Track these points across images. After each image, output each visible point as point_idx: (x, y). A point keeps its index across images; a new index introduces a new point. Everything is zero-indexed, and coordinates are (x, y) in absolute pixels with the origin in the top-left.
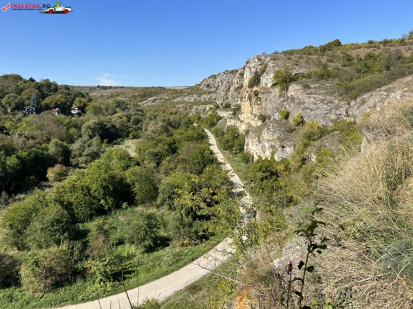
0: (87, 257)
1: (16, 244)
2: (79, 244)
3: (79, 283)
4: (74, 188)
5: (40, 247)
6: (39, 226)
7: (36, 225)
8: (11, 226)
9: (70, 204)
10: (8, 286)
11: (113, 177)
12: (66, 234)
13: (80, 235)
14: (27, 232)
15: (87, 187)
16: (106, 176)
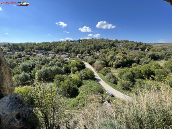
0: (133, 87)
1: (120, 77)
2: (132, 83)
3: (129, 91)
4: (136, 70)
5: (124, 79)
6: (125, 75)
8: (120, 73)
9: (134, 73)
10: (115, 84)
11: (150, 70)
12: (130, 79)
13: (134, 81)
15: (140, 71)
16: (147, 69)
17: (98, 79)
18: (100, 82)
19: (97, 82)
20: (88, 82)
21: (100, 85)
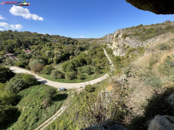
0: (77, 75)
1: (64, 71)
2: (76, 72)
3: (76, 79)
4: (75, 61)
5: (68, 72)
6: (68, 68)
7: (68, 67)
8: (63, 67)
9: (74, 64)
10: (63, 78)
11: (82, 59)
12: (73, 70)
13: (76, 70)
14: (66, 69)
15: (77, 60)
16: (81, 58)
17: (42, 81)
18: (46, 84)
19: (43, 85)
21: (49, 86)
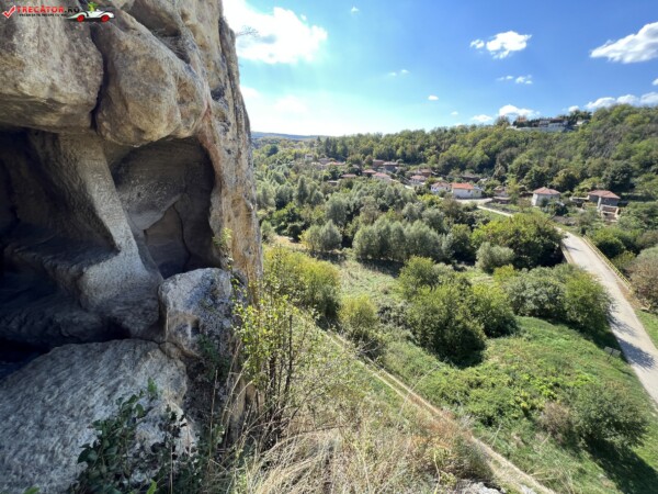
17: (630, 346)
18: (637, 369)
19: (619, 361)
20: (551, 336)
